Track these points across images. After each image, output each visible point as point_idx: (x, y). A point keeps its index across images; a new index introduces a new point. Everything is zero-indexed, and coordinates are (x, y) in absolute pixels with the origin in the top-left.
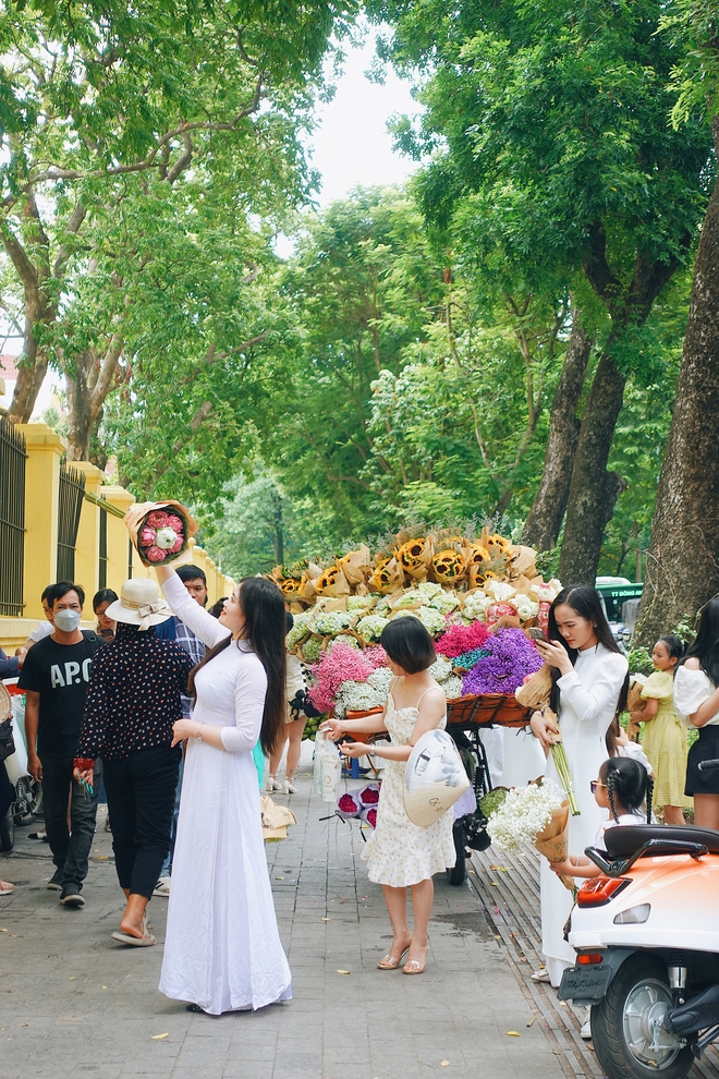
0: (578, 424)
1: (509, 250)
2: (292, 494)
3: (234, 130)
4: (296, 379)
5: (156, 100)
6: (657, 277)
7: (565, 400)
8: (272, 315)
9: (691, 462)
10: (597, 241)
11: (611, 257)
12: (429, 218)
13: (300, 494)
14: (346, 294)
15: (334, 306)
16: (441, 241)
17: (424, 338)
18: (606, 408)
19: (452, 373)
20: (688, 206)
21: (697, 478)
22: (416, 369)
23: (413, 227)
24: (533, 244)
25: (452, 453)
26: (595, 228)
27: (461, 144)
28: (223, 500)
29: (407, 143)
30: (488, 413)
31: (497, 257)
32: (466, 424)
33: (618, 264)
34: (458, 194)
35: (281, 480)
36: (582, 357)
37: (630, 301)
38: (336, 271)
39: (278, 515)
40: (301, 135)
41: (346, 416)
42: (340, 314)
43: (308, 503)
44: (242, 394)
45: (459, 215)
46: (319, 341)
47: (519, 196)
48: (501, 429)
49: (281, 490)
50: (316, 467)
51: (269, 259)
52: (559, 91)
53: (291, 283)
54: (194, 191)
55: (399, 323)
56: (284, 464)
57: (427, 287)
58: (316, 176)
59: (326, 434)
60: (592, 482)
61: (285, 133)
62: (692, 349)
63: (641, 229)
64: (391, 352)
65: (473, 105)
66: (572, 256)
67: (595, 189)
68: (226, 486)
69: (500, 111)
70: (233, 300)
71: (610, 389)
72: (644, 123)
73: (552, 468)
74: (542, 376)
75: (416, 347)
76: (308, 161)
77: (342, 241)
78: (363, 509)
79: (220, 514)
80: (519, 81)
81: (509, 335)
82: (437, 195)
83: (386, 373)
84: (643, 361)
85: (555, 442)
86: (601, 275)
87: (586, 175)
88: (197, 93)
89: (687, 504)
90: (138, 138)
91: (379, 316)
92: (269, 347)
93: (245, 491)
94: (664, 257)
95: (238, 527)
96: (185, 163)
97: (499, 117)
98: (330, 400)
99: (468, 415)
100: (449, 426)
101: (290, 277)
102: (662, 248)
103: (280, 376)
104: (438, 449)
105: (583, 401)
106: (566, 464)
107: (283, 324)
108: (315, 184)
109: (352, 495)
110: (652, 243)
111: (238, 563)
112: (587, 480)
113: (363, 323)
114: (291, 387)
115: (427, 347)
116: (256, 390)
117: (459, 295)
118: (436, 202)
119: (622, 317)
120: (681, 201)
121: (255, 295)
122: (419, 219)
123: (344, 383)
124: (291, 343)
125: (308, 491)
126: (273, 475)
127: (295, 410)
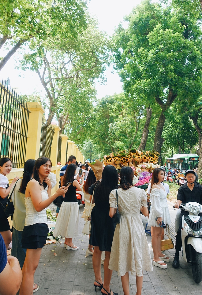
0: (148, 131)
2: (94, 144)
7: (146, 126)
14: (104, 112)
15: (102, 114)
17: (118, 118)
18: (161, 125)
22: (116, 123)
24: (149, 91)
25: (123, 136)
28: (84, 144)
30: (128, 130)
32: (125, 132)
35: (92, 141)
38: (102, 108)
39: (91, 147)
41: (103, 132)
42: (103, 115)
43: (96, 145)
46: (100, 120)
50: (98, 139)
55: (114, 115)
56: (93, 139)
57: (119, 109)
59: (99, 135)
60: (159, 139)
64: (112, 120)
68: (84, 142)
71: (162, 121)
75: (116, 119)
77: (104, 104)
79: (83, 146)
83: (111, 123)
85: (144, 134)
93: (87, 143)
95: (85, 149)
100: (122, 132)
101: (95, 109)
103: (93, 125)
104: (120, 135)
107: (95, 115)
111: (85, 154)
112: (158, 139)
116: (89, 127)
118: (127, 87)
123: (103, 126)
125: (96, 143)
126: (91, 140)
127: (95, 130)
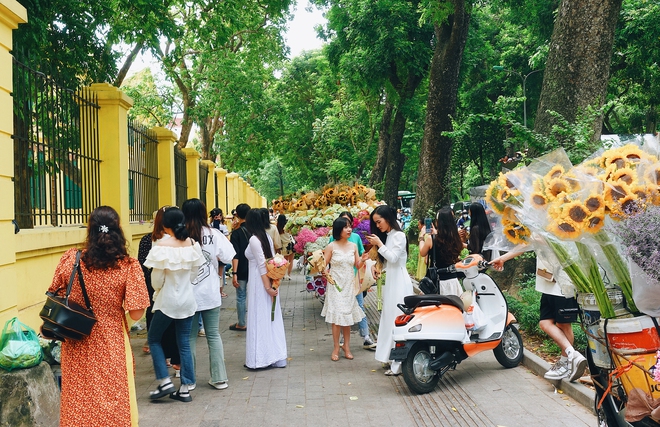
0: (389, 136)
1: (361, 73)
2: (285, 165)
3: (258, 32)
4: (285, 123)
5: (227, 25)
6: (416, 81)
7: (384, 127)
8: (274, 100)
9: (431, 150)
10: (393, 69)
11: (399, 74)
12: (331, 62)
13: (288, 166)
14: (301, 91)
15: (297, 95)
16: (336, 71)
17: (331, 106)
19: (342, 119)
20: (426, 54)
21: (433, 156)
22: (329, 118)
23: (325, 65)
24: (369, 70)
25: (343, 148)
26: (392, 63)
27: (342, 34)
28: (260, 169)
29: (321, 35)
30: (355, 132)
31: (357, 77)
32: (348, 137)
33: (401, 76)
34: (341, 53)
35: (281, 160)
36: (390, 112)
37: (406, 90)
38: (296, 82)
39: (280, 173)
40: (282, 33)
41: (304, 136)
42: (299, 98)
43: (291, 168)
44: (265, 130)
45: (342, 61)
46: (292, 108)
47: (364, 53)
48: (361, 139)
49: (281, 164)
50: (293, 155)
51: (272, 79)
52: (376, 13)
53: (280, 88)
54: (244, 56)
55: (321, 101)
56: (281, 155)
57: (332, 87)
58: (288, 48)
59: (296, 143)
60: (395, 157)
61: (276, 33)
62: (430, 108)
63: (409, 63)
64: (319, 112)
65: (345, 19)
66: (384, 75)
67: (392, 49)
68: (261, 164)
69: (356, 22)
70: (260, 96)
71: (400, 122)
72: (409, 24)
73: (380, 152)
74: (375, 119)
75: (328, 109)
76: (285, 43)
77: (299, 71)
78: (311, 170)
79: (259, 174)
80: (362, 10)
81: (362, 103)
82: (333, 53)
83: (318, 120)
84: (412, 112)
85: (381, 143)
86: (395, 81)
87: (389, 43)
88: (242, 19)
89: (430, 166)
90: (221, 39)
91: (314, 98)
92: (274, 112)
93: (268, 165)
94: (417, 74)
95: (266, 178)
96: (240, 45)
97: (355, 24)
98: (298, 130)
99: (349, 134)
100: (342, 138)
101: (280, 85)
102: (417, 70)
103: (279, 122)
104: (338, 147)
105: (391, 127)
106: (385, 151)
107: (279, 103)
108: (288, 51)
109: (307, 165)
110: (413, 68)
111: (267, 191)
112: (393, 157)
113: (308, 101)
114: (283, 126)
115: (332, 110)
116: (270, 128)
117: (342, 90)
118: (333, 56)
119: (403, 96)
120: (424, 52)
121: (268, 92)
122: (328, 63)
123: (302, 124)
124: (282, 110)
125: (291, 164)
126: (278, 158)
127: (284, 134)
